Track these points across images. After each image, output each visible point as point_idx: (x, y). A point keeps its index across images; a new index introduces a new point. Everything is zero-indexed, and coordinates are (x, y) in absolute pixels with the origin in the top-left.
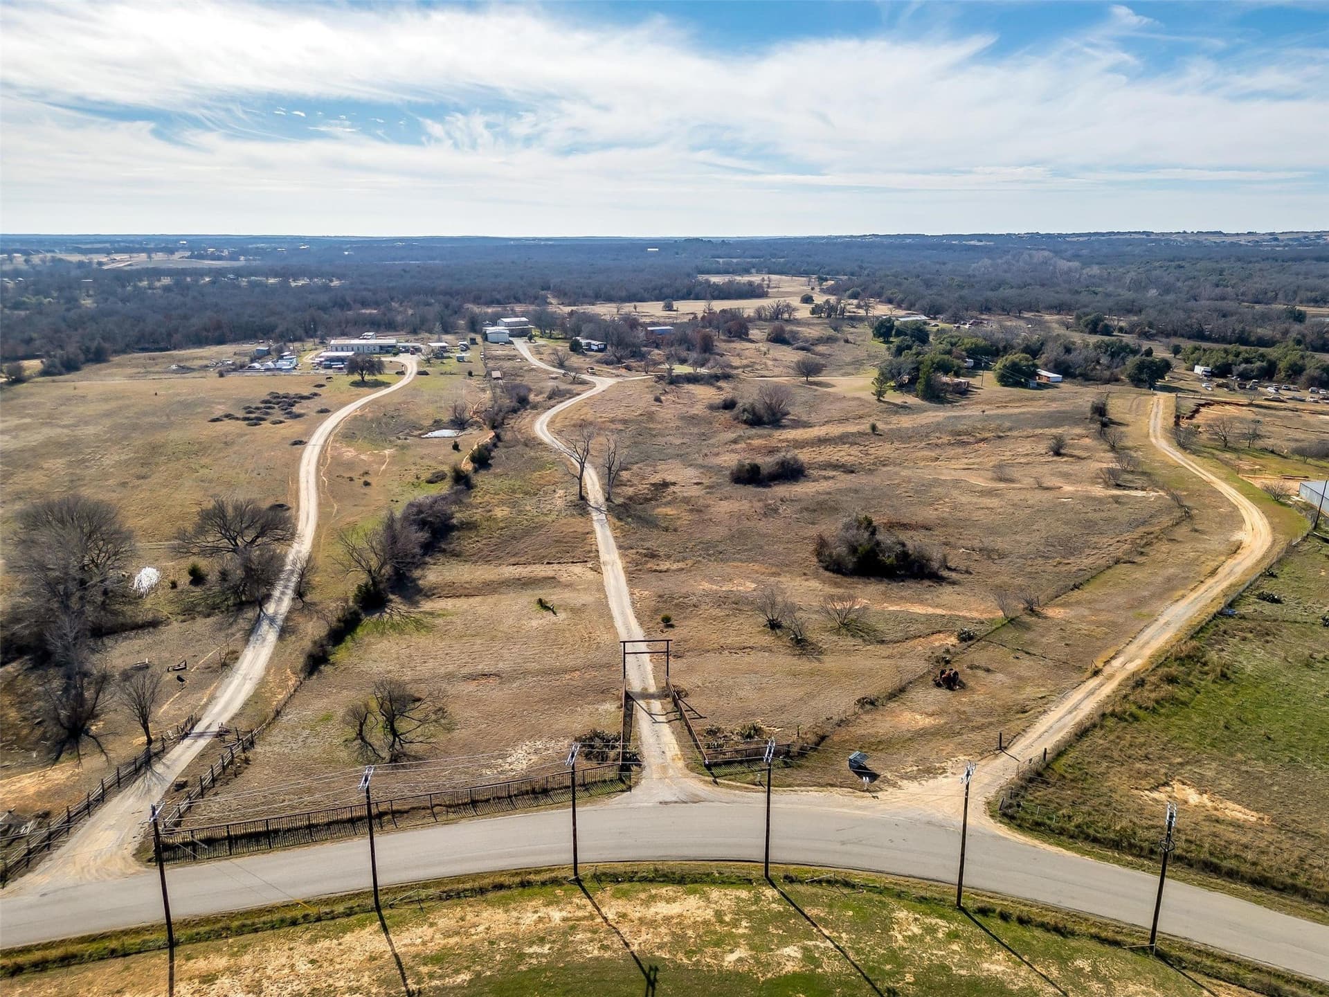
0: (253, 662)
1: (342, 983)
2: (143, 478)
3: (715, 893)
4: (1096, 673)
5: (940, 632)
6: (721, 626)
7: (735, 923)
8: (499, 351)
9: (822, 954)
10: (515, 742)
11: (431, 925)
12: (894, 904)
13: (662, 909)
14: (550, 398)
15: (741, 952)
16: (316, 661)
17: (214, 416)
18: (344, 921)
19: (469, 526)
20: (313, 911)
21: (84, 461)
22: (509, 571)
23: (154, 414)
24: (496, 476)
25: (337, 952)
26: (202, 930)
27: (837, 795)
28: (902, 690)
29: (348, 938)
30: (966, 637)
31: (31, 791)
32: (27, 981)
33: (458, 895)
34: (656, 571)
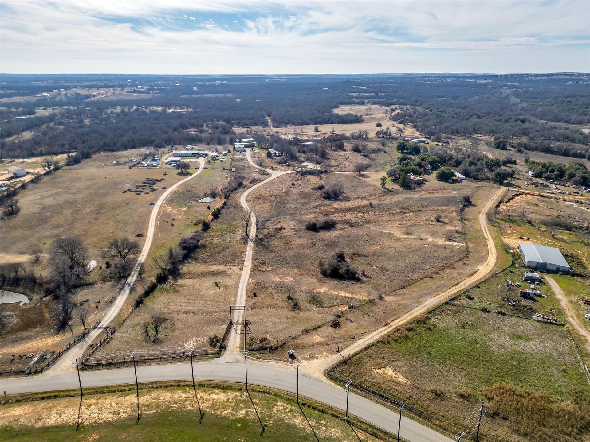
0: (120, 302)
1: (122, 410)
2: (97, 219)
3: (230, 393)
4: (386, 325)
5: (344, 304)
6: (272, 297)
7: (231, 403)
8: (238, 156)
9: (251, 413)
10: (190, 338)
11: (150, 395)
12: (279, 399)
13: (214, 396)
14: (251, 183)
15: (229, 411)
16: (139, 303)
17: (124, 190)
18: (128, 392)
19: (204, 246)
20: (120, 389)
21: (77, 211)
22: (212, 268)
23: (104, 188)
24: (220, 223)
25: (124, 401)
26: (90, 391)
27: (281, 364)
28: (319, 327)
29: (128, 397)
30: (351, 307)
31: (50, 344)
32: (45, 401)
33: (160, 387)
34: (261, 271)
